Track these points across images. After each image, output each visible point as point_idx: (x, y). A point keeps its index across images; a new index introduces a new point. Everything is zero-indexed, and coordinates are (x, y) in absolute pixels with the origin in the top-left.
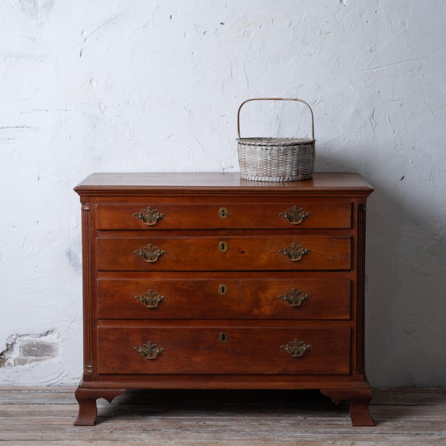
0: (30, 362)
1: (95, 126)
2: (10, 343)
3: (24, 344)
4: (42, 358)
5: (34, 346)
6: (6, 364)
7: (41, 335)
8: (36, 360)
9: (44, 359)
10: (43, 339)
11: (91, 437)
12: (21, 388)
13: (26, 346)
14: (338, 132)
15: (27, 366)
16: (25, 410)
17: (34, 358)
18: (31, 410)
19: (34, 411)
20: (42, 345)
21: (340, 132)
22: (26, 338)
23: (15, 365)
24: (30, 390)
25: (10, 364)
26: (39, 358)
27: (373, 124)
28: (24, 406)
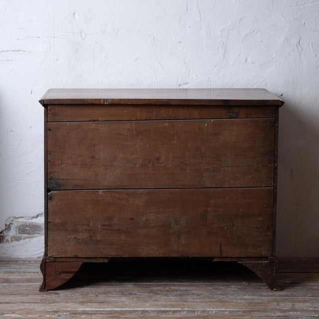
0: (24, 239)
1: (77, 50)
2: (8, 224)
3: (19, 224)
4: (34, 235)
5: (27, 226)
6: (4, 241)
7: (33, 217)
8: (28, 238)
9: (35, 237)
10: (34, 220)
11: (81, 300)
12: (17, 260)
13: (21, 226)
14: (272, 56)
15: (22, 242)
16: (24, 277)
17: (27, 235)
18: (28, 277)
19: (31, 279)
20: (34, 225)
21: (273, 56)
22: (20, 220)
23: (12, 241)
24: (24, 261)
25: (8, 240)
26: (31, 235)
27: (300, 49)
28: (22, 274)
